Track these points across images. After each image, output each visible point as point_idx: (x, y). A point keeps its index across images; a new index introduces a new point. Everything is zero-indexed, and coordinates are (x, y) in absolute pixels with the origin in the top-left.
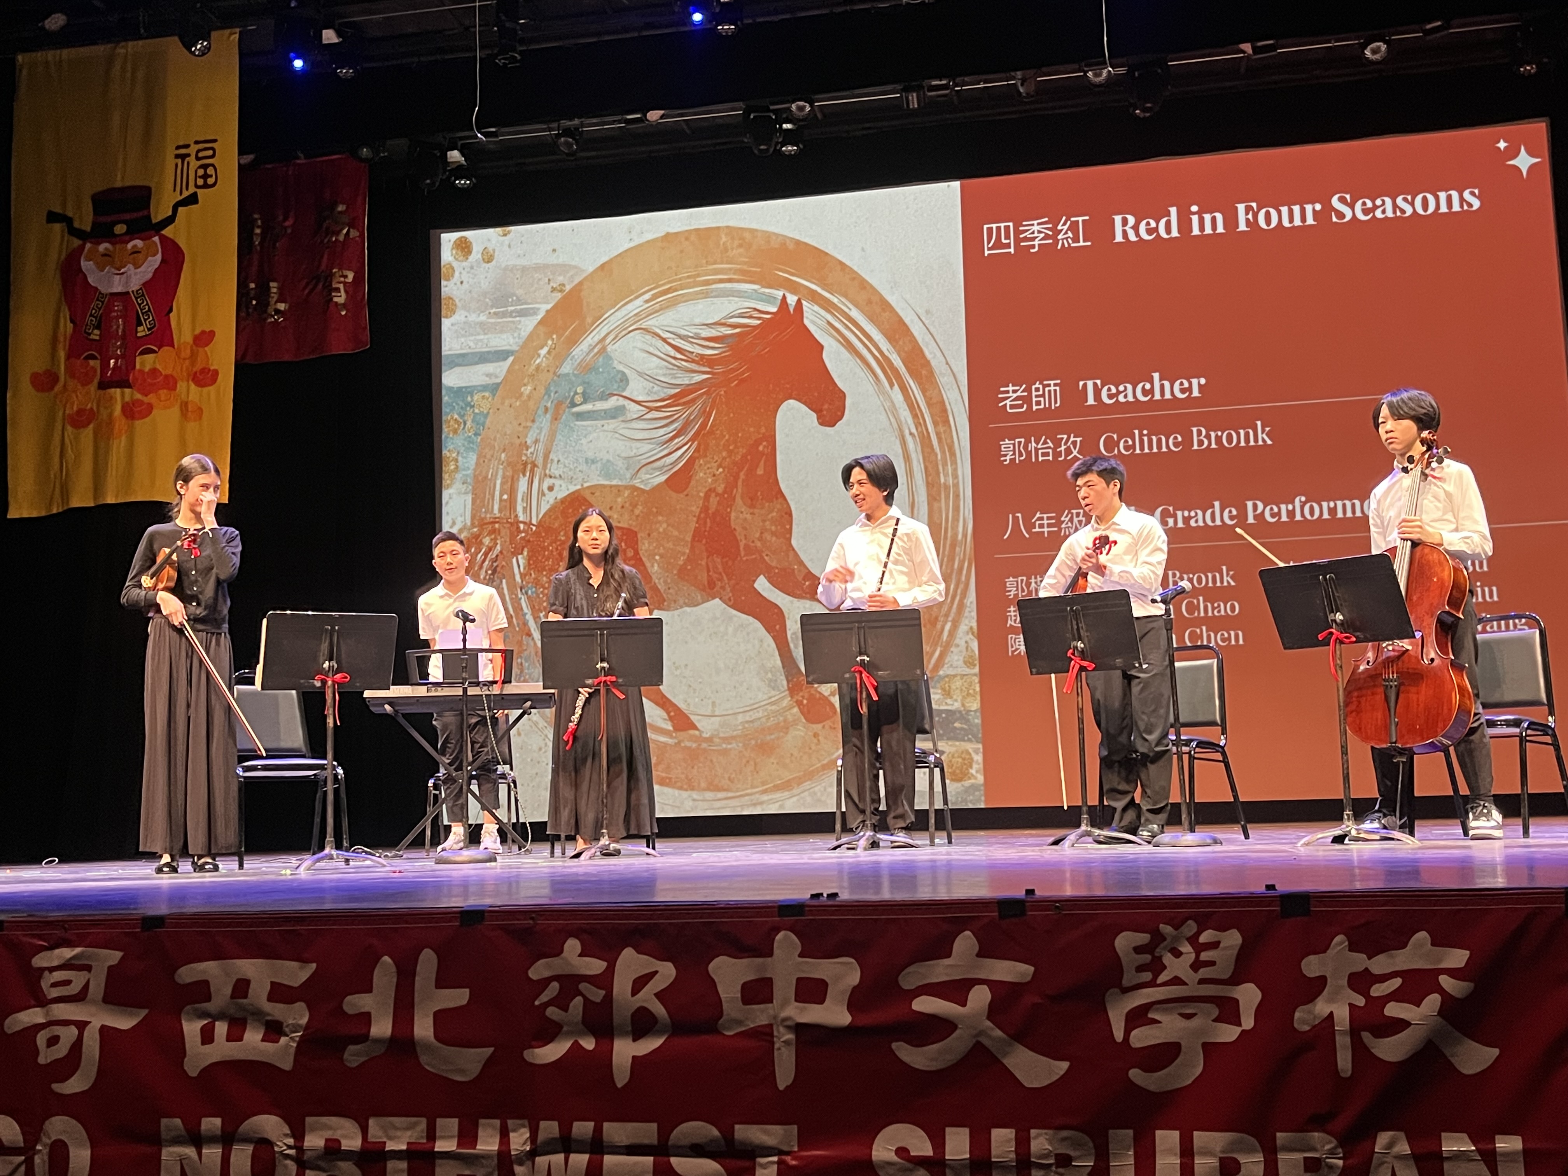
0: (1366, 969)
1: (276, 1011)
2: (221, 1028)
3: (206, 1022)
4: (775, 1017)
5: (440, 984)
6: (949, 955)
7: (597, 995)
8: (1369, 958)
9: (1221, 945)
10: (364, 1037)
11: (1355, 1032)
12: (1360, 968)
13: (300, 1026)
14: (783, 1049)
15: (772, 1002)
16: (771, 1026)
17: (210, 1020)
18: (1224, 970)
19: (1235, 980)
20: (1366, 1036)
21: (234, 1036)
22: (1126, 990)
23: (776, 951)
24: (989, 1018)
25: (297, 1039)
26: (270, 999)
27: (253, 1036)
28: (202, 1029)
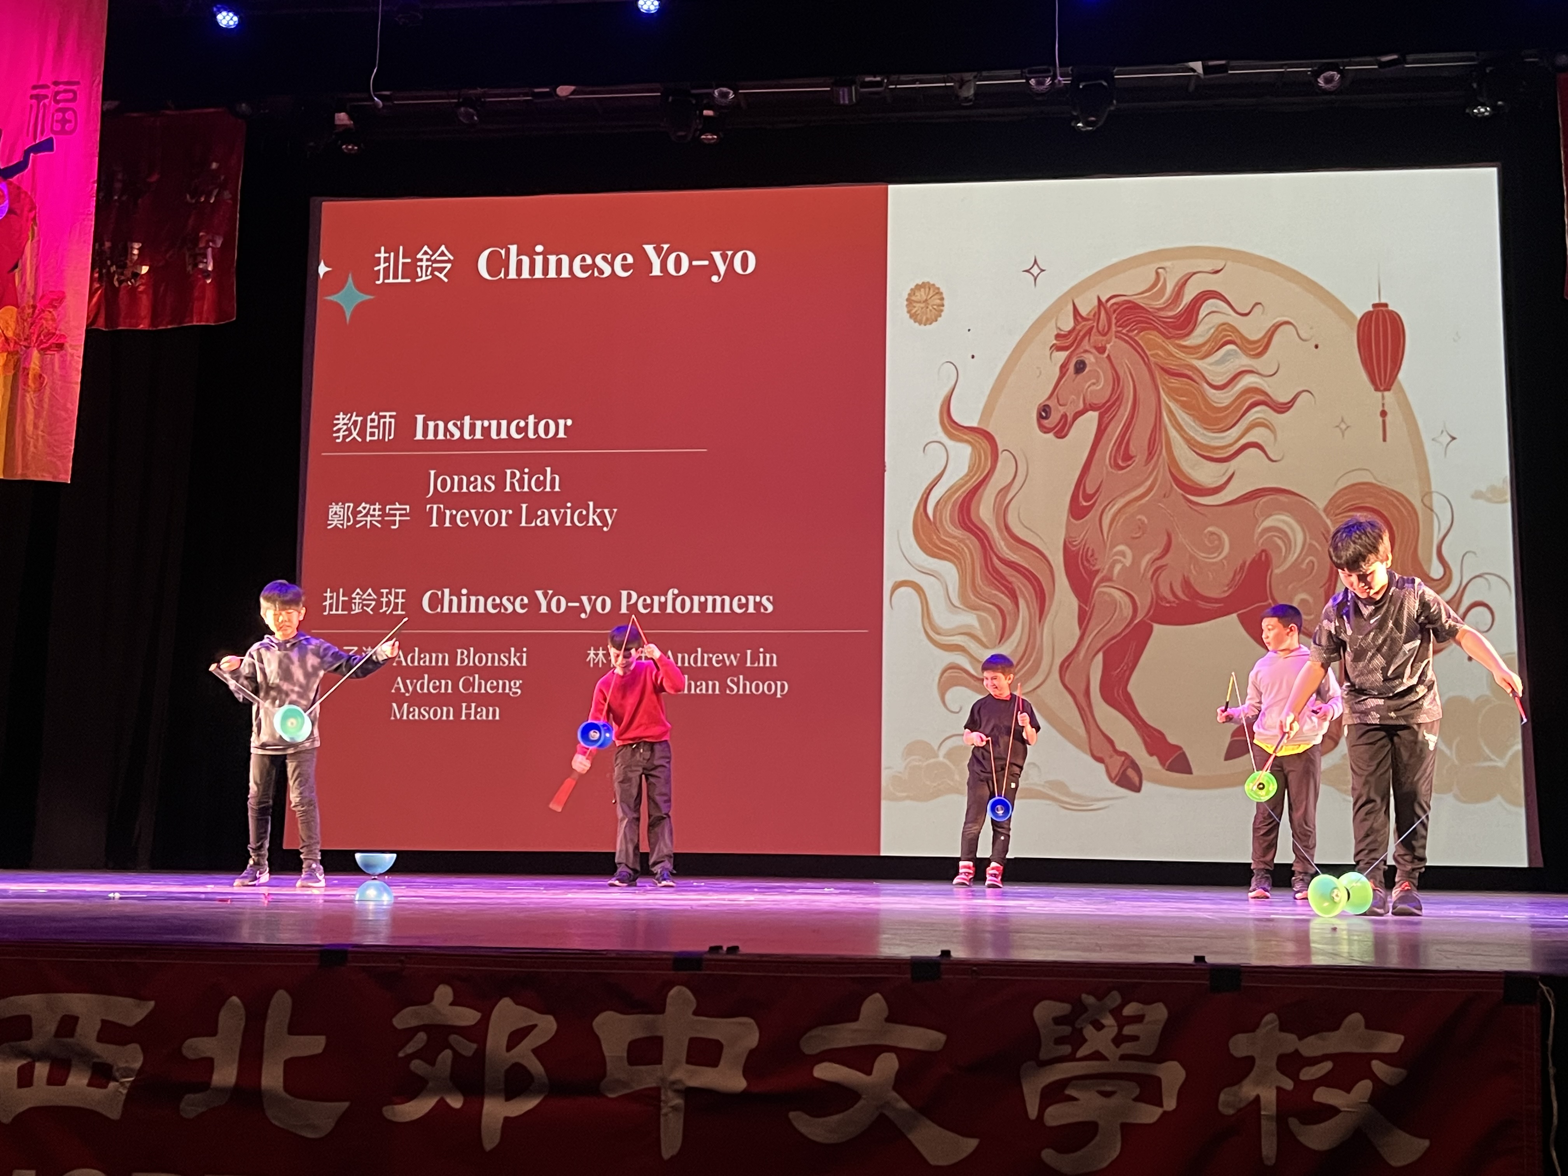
0: (1297, 1051)
1: (106, 1052)
2: (42, 1070)
3: (24, 1062)
4: (663, 1080)
5: (295, 1028)
6: (856, 1019)
7: (468, 1048)
8: (1300, 1039)
9: (1147, 1019)
10: (204, 1086)
11: (1281, 1118)
12: (1291, 1050)
13: (132, 1070)
14: (670, 1115)
15: (661, 1063)
16: (658, 1090)
17: (29, 1060)
18: (1146, 1047)
19: (1159, 1057)
20: (1293, 1123)
21: (57, 1079)
22: (1044, 1064)
23: (669, 1008)
24: (895, 1088)
25: (128, 1085)
26: (100, 1039)
27: (78, 1080)
28: (20, 1069)
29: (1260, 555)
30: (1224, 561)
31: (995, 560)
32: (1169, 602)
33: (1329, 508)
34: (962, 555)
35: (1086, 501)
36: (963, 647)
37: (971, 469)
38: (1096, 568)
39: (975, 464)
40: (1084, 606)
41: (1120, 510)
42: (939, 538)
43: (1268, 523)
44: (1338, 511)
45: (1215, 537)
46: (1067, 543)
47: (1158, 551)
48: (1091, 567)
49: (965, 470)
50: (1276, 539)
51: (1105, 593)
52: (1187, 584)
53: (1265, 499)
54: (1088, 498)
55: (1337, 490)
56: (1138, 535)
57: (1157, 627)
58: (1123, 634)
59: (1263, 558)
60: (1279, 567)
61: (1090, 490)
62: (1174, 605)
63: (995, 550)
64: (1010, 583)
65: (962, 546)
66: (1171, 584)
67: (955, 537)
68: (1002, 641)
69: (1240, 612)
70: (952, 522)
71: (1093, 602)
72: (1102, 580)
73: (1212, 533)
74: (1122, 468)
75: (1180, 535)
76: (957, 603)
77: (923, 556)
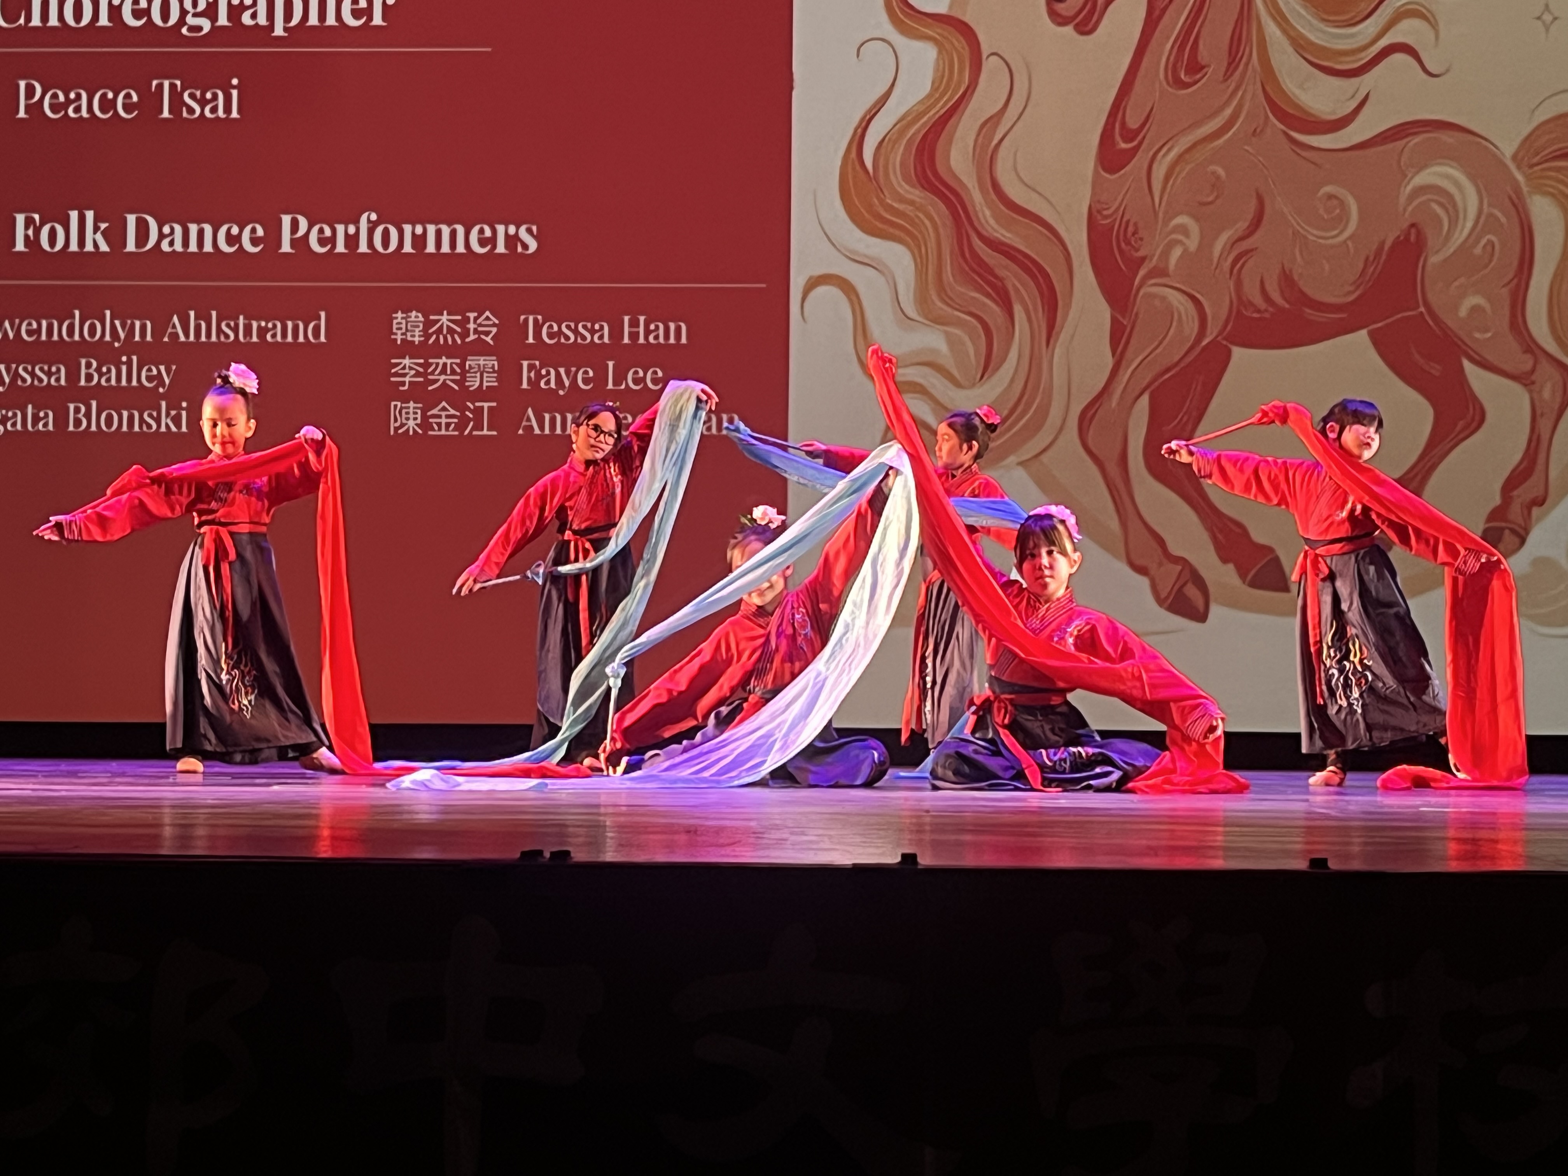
29: (1408, 234)
30: (1350, 243)
31: (977, 243)
32: (1259, 311)
33: (1521, 154)
34: (921, 232)
35: (1125, 142)
36: (921, 385)
37: (935, 88)
38: (1140, 254)
39: (943, 76)
40: (1121, 319)
41: (1180, 157)
42: (882, 202)
43: (1422, 178)
44: (1535, 160)
45: (1335, 202)
46: (1095, 213)
47: (1242, 226)
48: (1133, 252)
49: (927, 88)
50: (1435, 206)
51: (1154, 296)
52: (1287, 280)
53: (1417, 139)
54: (1129, 135)
55: (1535, 124)
56: (1211, 199)
57: (1237, 352)
58: (1182, 365)
59: (1413, 238)
60: (1437, 252)
61: (1133, 123)
62: (1267, 315)
63: (976, 224)
64: (1001, 279)
65: (921, 215)
66: (1262, 283)
67: (912, 203)
68: (985, 378)
69: (1371, 327)
70: (906, 178)
71: (1135, 310)
72: (1151, 274)
73: (1330, 197)
74: (1188, 85)
75: (1279, 199)
76: (911, 311)
77: (858, 234)
